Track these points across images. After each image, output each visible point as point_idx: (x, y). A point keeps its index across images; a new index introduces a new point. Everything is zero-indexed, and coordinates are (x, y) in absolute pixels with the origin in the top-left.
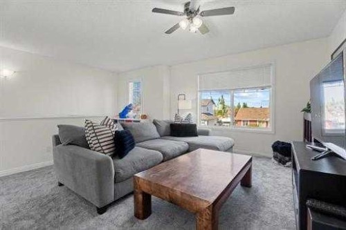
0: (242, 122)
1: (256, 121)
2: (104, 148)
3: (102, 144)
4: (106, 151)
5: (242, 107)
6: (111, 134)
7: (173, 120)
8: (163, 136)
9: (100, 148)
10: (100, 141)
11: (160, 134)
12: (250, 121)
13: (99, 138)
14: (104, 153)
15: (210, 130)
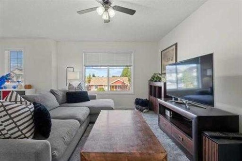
0: (94, 87)
1: (102, 86)
2: (24, 132)
3: (21, 128)
4: (27, 135)
5: (92, 76)
6: (29, 112)
7: (67, 88)
8: (61, 104)
9: (19, 133)
10: (18, 124)
11: (59, 102)
12: (99, 86)
13: (15, 120)
14: (26, 137)
15: (96, 95)
